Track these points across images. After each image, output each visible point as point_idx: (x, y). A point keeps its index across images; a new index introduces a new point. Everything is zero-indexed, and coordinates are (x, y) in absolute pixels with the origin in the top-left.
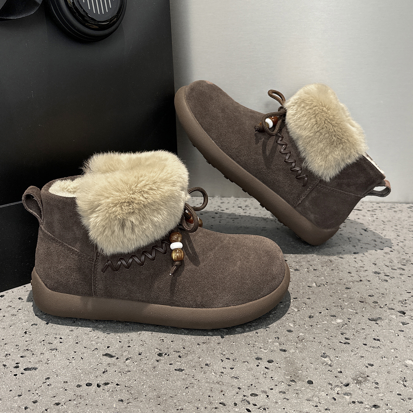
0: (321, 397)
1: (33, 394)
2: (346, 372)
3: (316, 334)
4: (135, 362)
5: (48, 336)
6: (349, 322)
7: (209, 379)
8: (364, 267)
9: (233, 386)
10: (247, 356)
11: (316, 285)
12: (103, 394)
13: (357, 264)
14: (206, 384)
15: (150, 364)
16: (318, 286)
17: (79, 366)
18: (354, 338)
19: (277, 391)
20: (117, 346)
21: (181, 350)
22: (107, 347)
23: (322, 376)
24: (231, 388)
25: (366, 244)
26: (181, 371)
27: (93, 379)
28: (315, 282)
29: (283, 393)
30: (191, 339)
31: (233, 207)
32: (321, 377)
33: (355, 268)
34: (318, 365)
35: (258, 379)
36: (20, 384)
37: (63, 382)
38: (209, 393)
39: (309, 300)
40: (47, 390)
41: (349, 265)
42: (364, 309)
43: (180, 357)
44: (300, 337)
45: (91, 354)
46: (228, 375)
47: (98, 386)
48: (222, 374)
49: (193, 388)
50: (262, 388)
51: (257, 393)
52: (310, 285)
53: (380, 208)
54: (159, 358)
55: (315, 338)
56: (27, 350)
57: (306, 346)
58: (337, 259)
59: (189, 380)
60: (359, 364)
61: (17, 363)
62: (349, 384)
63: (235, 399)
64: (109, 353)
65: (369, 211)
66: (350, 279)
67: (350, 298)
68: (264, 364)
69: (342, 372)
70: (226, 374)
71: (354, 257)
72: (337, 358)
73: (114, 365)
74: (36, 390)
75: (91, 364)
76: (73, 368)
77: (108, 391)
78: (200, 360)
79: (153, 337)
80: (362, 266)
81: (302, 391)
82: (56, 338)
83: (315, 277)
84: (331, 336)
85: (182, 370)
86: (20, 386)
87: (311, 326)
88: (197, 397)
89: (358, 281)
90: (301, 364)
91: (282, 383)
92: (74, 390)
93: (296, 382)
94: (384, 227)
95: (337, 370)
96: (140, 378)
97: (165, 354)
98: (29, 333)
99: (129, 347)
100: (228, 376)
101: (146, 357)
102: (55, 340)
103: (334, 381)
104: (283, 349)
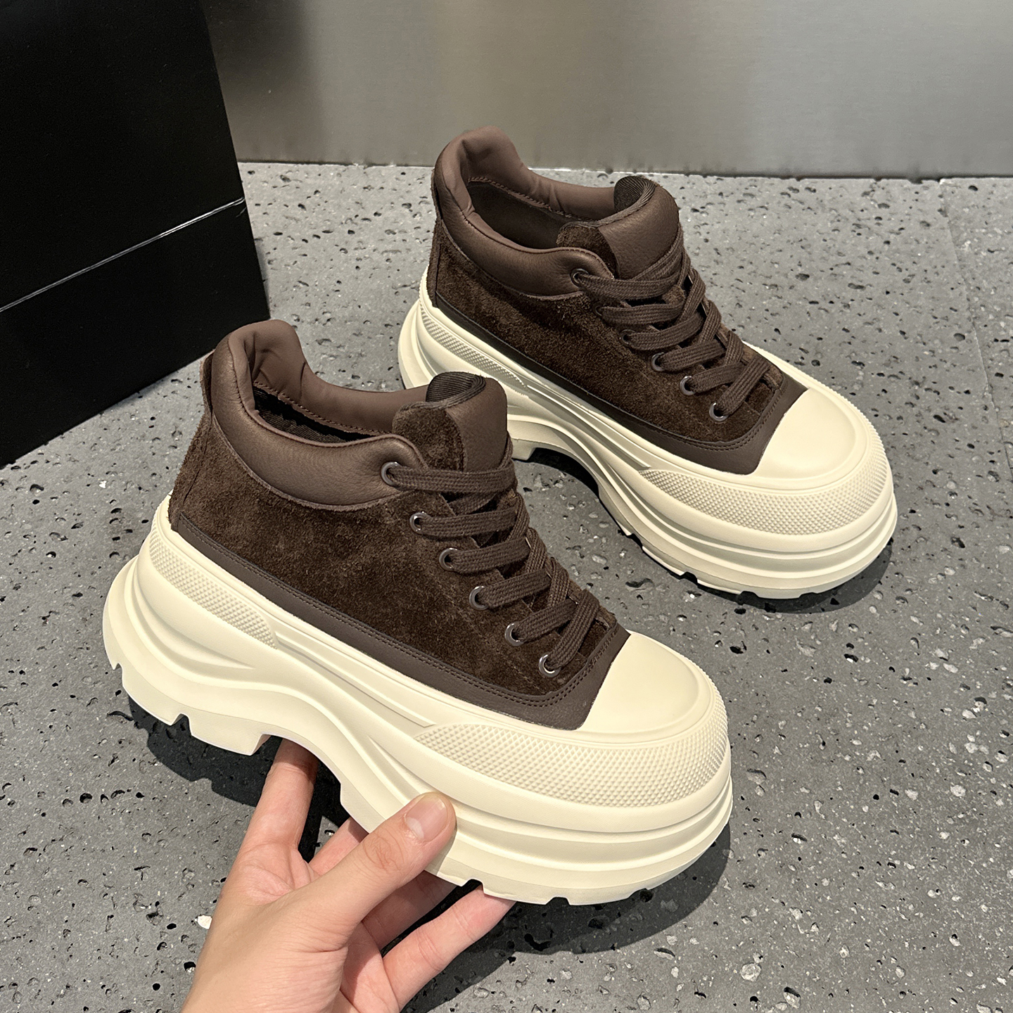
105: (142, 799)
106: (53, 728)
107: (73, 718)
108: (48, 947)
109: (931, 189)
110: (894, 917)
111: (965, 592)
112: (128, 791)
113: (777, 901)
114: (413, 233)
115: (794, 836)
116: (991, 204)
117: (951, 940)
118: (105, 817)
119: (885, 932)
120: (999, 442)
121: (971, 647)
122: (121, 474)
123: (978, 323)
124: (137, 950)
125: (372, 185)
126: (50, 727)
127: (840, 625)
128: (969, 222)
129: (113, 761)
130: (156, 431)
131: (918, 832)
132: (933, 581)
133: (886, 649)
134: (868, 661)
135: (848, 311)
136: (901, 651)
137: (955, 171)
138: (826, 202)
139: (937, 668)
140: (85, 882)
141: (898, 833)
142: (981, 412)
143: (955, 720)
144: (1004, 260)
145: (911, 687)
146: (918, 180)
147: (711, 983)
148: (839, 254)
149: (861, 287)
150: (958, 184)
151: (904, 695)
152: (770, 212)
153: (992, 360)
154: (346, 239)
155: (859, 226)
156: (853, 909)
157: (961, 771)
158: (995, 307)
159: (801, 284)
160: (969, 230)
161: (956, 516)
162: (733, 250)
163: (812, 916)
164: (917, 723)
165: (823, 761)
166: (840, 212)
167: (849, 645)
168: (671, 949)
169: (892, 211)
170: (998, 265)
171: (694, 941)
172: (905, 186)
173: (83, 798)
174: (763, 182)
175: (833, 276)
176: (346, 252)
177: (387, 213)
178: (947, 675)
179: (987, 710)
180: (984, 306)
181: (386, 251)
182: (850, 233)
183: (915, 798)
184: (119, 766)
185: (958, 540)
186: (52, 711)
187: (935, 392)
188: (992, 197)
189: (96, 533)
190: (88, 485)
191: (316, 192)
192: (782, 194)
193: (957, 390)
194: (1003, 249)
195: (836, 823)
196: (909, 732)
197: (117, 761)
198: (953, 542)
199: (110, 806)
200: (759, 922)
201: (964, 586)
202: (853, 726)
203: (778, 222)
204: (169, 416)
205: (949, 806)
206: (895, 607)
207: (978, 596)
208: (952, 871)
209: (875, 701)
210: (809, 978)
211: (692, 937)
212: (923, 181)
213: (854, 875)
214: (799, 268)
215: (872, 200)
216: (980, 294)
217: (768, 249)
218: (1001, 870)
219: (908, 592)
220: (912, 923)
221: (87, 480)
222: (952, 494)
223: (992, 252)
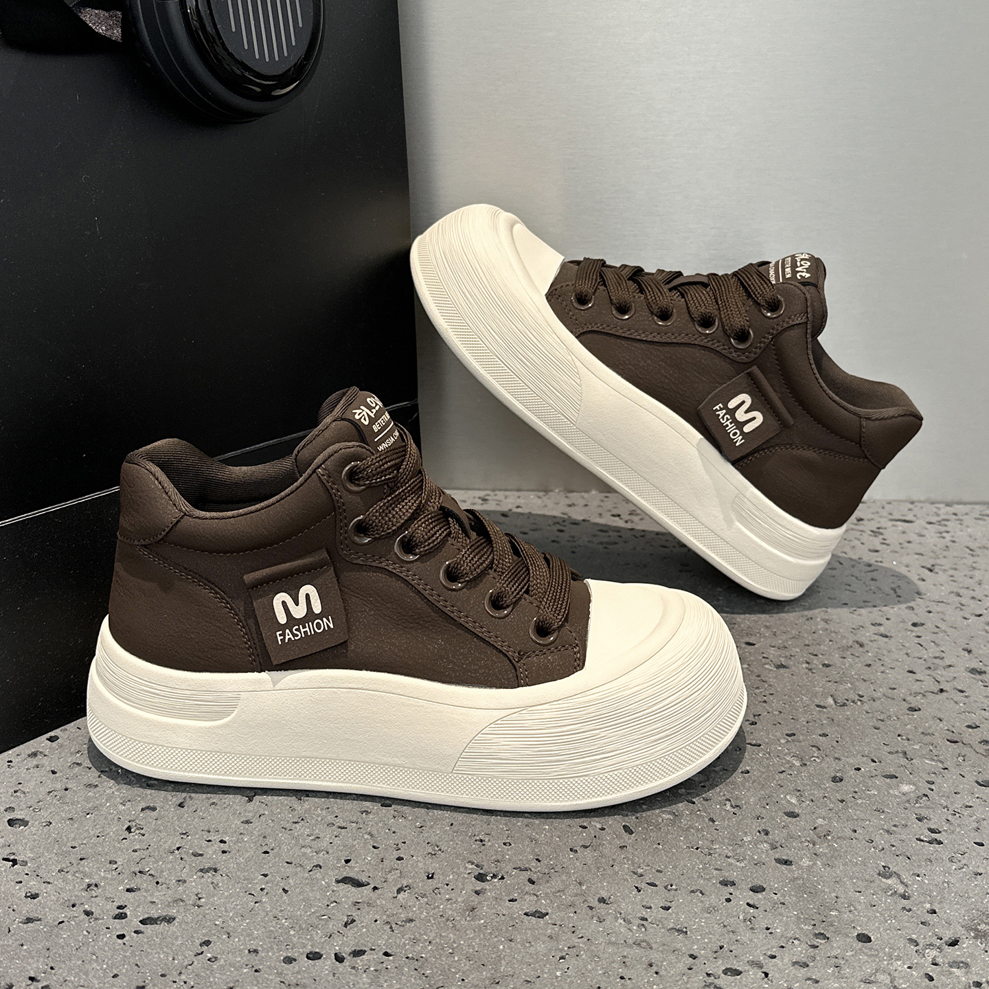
0: (896, 974)
1: (175, 982)
2: (945, 912)
3: (857, 820)
4: (420, 898)
5: (189, 837)
6: (932, 790)
7: (614, 935)
8: (943, 658)
9: (676, 952)
10: (698, 877)
11: (836, 702)
12: (355, 979)
13: (925, 651)
14: (608, 948)
15: (459, 900)
16: (841, 706)
17: (282, 911)
18: (950, 830)
19: (786, 960)
20: (369, 859)
21: (532, 866)
22: (343, 861)
23: (889, 922)
24: (672, 957)
25: (938, 602)
26: (539, 917)
27: (323, 943)
28: (831, 696)
29: (801, 966)
30: (552, 836)
31: (600, 514)
32: (887, 924)
33: (922, 661)
34: (875, 897)
35: (733, 932)
36: (137, 958)
37: (247, 951)
38: (620, 970)
39: (824, 738)
40: (208, 972)
41: (907, 654)
42: (960, 759)
43: (531, 882)
44: (819, 829)
45: (306, 879)
46: (658, 925)
47: (339, 958)
48: (644, 922)
49: (578, 958)
50: (748, 956)
51: (738, 968)
52: (822, 704)
53: (954, 517)
54: (479, 886)
55: (855, 831)
56: (140, 872)
57: (837, 851)
58: (875, 640)
59: (564, 938)
60: (974, 891)
61: (119, 907)
62: (958, 941)
63: (687, 983)
64: (351, 875)
65: (931, 523)
66: (916, 687)
67: (923, 733)
68: (743, 896)
69: (937, 911)
70: (653, 922)
71: (914, 634)
72: (917, 878)
73: (369, 905)
74: (180, 973)
75: (311, 904)
76: (267, 914)
77: (365, 971)
78: (584, 888)
79: (455, 834)
80: (937, 655)
81: (847, 960)
82: (210, 841)
83: (830, 684)
84: (895, 826)
85: (542, 915)
86: (137, 965)
87: (842, 801)
88: (591, 981)
89: (936, 691)
90: (833, 895)
91: (794, 941)
92: (280, 971)
93: (828, 938)
94: (974, 562)
95: (924, 908)
96: (441, 935)
97: (494, 875)
98: (137, 832)
99: (400, 859)
100: (660, 926)
101: (447, 885)
102: (208, 847)
103: (922, 934)
104: (784, 857)
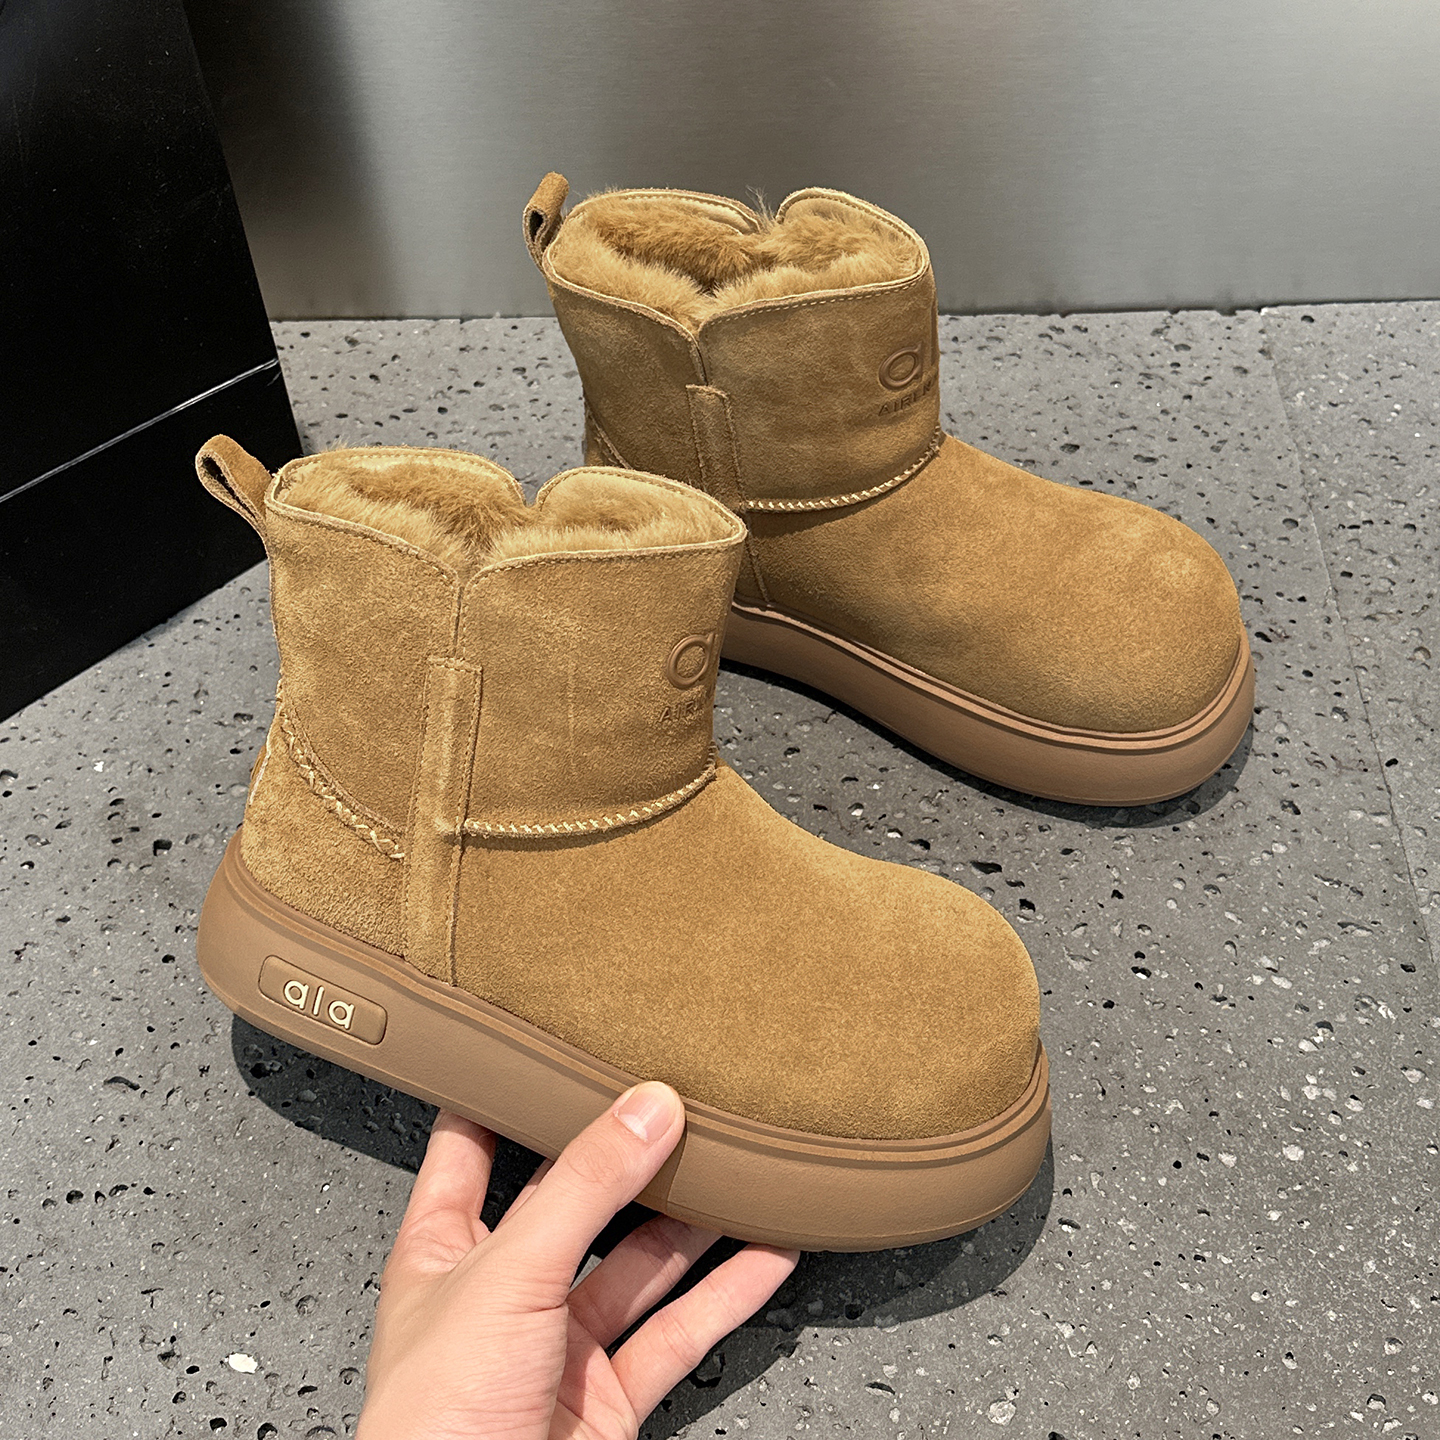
20: (143, 1047)
22: (114, 1052)
27: (85, 1178)
45: (73, 1081)
59: (332, 1158)
64: (121, 1073)
73: (136, 1120)
75: (76, 1122)
77: (124, 1217)
92: (38, 1220)
96: (205, 1161)
99: (175, 1046)
105: (152, 1196)
106: (30, 1103)
107: (57, 1087)
108: (23, 1403)
109: (1250, 321)
110: (1204, 1331)
111: (1301, 877)
112: (133, 1185)
113: (1039, 1313)
114: (528, 409)
115: (1062, 1222)
116: (1333, 339)
117: (1285, 1361)
118: (100, 1221)
119: (1191, 1351)
120: (1349, 666)
121: (1310, 953)
122: (124, 752)
123: (1315, 503)
124: (146, 1403)
125: (472, 345)
126: (26, 1101)
127: (1126, 927)
128: (1303, 366)
129: (112, 1146)
130: (172, 690)
131: (1237, 1211)
132: (1255, 861)
133: (1190, 958)
134: (1166, 976)
135: (1134, 492)
136: (1211, 959)
137: (1280, 297)
138: (1102, 346)
139: (1263, 984)
140: (74, 1312)
141: (1208, 1214)
142: (1321, 626)
143: (1288, 1054)
144: (1353, 416)
145: (1226, 1010)
146: (1231, 312)
147: (946, 1429)
148: (1121, 415)
149: (1152, 460)
150: (1287, 314)
151: (1215, 1021)
152: (1022, 361)
153: (1336, 554)
154: (436, 419)
155: (1148, 376)
156: (1145, 1321)
157: (1298, 1126)
158: (1340, 481)
159: (1067, 459)
160: (1302, 377)
161: (1288, 771)
162: (973, 414)
163: (1087, 1332)
164: (1235, 1060)
165: (1101, 1117)
166: (1121, 357)
167: (1139, 955)
168: (888, 1384)
169: (1194, 355)
170: (1343, 424)
171: (921, 1371)
172: (1212, 320)
173: (70, 1198)
174: (1014, 320)
175: (1113, 447)
176: (436, 437)
177: (491, 383)
178: (1277, 992)
179: (1333, 1039)
180: (1324, 480)
181: (491, 434)
182: (1137, 386)
183: (1232, 1164)
184: (121, 1152)
185: (1291, 804)
186: (29, 1078)
187: (1257, 600)
188: (1335, 331)
189: (89, 832)
190: (79, 769)
191: (394, 358)
192: (1041, 336)
193: (1287, 597)
194: (1351, 400)
195: (1122, 1201)
196: (1224, 1073)
197: (117, 1146)
198: (1284, 807)
199: (107, 1207)
200: (1012, 1342)
201: (1299, 867)
202: (1145, 1067)
203: (1036, 373)
204: (190, 671)
205: (1281, 1174)
206: (1203, 899)
207: (1320, 880)
208: (1285, 1265)
209: (1175, 1032)
210: (1084, 1419)
211: (918, 1366)
212: (1238, 312)
213: (1147, 1274)
214: (1065, 437)
215: (1166, 340)
216: (1319, 464)
217: (1022, 412)
218: (1355, 1262)
219: (1221, 879)
220: (1229, 1338)
221: (77, 761)
222: (1282, 740)
223: (1336, 405)
